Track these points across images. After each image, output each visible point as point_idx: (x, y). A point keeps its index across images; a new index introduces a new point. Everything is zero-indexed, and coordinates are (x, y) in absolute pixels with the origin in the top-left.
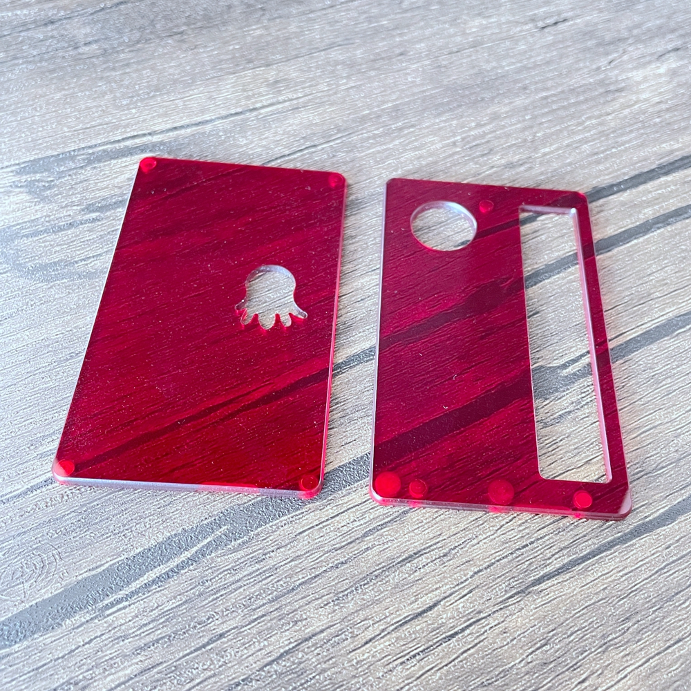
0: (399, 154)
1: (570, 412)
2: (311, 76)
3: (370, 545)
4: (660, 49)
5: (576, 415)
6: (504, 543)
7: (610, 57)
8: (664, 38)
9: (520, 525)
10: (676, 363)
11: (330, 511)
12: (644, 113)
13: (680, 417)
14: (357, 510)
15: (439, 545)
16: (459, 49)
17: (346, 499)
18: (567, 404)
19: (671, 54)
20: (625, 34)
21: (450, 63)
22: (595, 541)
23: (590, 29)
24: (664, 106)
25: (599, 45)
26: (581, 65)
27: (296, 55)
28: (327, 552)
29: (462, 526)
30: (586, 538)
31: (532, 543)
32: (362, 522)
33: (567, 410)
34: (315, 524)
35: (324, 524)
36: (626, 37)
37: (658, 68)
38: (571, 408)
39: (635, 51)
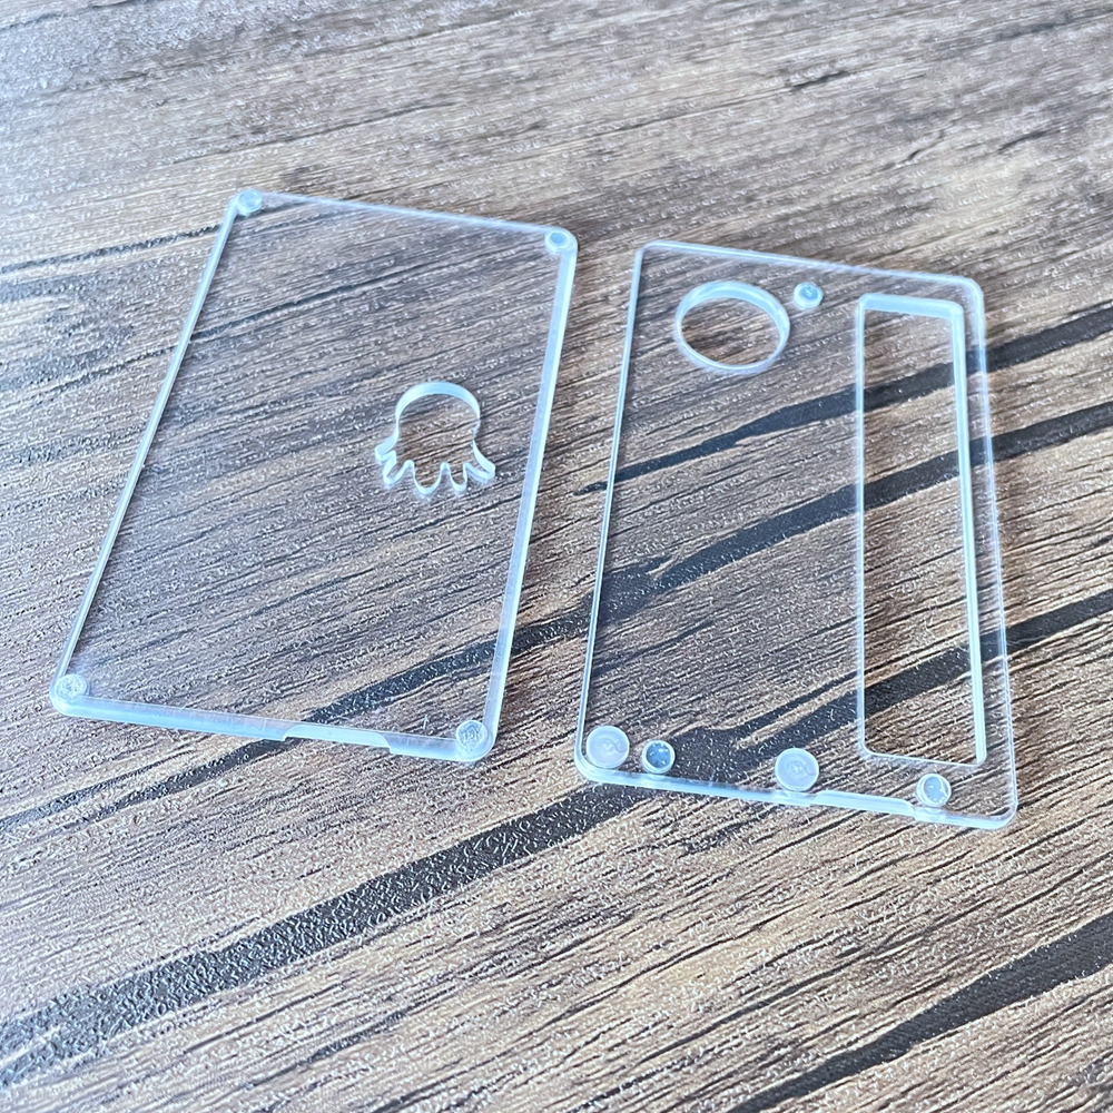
0: (501, 309)
1: (739, 825)
2: (364, 162)
3: (322, 1077)
4: (1007, 134)
5: (751, 831)
6: (574, 1084)
7: (915, 146)
8: (1018, 112)
9: (611, 1049)
10: (951, 737)
11: (258, 1004)
12: (962, 253)
13: (945, 845)
14: (308, 1006)
15: (452, 1082)
16: (642, 120)
17: (292, 984)
18: (737, 810)
19: (1028, 143)
20: (947, 102)
21: (622, 147)
22: (748, 1087)
23: (883, 90)
24: (998, 241)
25: (896, 122)
26: (859, 158)
27: (344, 121)
28: (239, 1088)
29: (501, 1046)
30: (732, 1080)
31: (628, 1085)
32: (314, 1030)
33: (735, 821)
34: (224, 1030)
35: (242, 1032)
36: (949, 107)
37: (1000, 167)
38: (743, 817)
39: (960, 135)
